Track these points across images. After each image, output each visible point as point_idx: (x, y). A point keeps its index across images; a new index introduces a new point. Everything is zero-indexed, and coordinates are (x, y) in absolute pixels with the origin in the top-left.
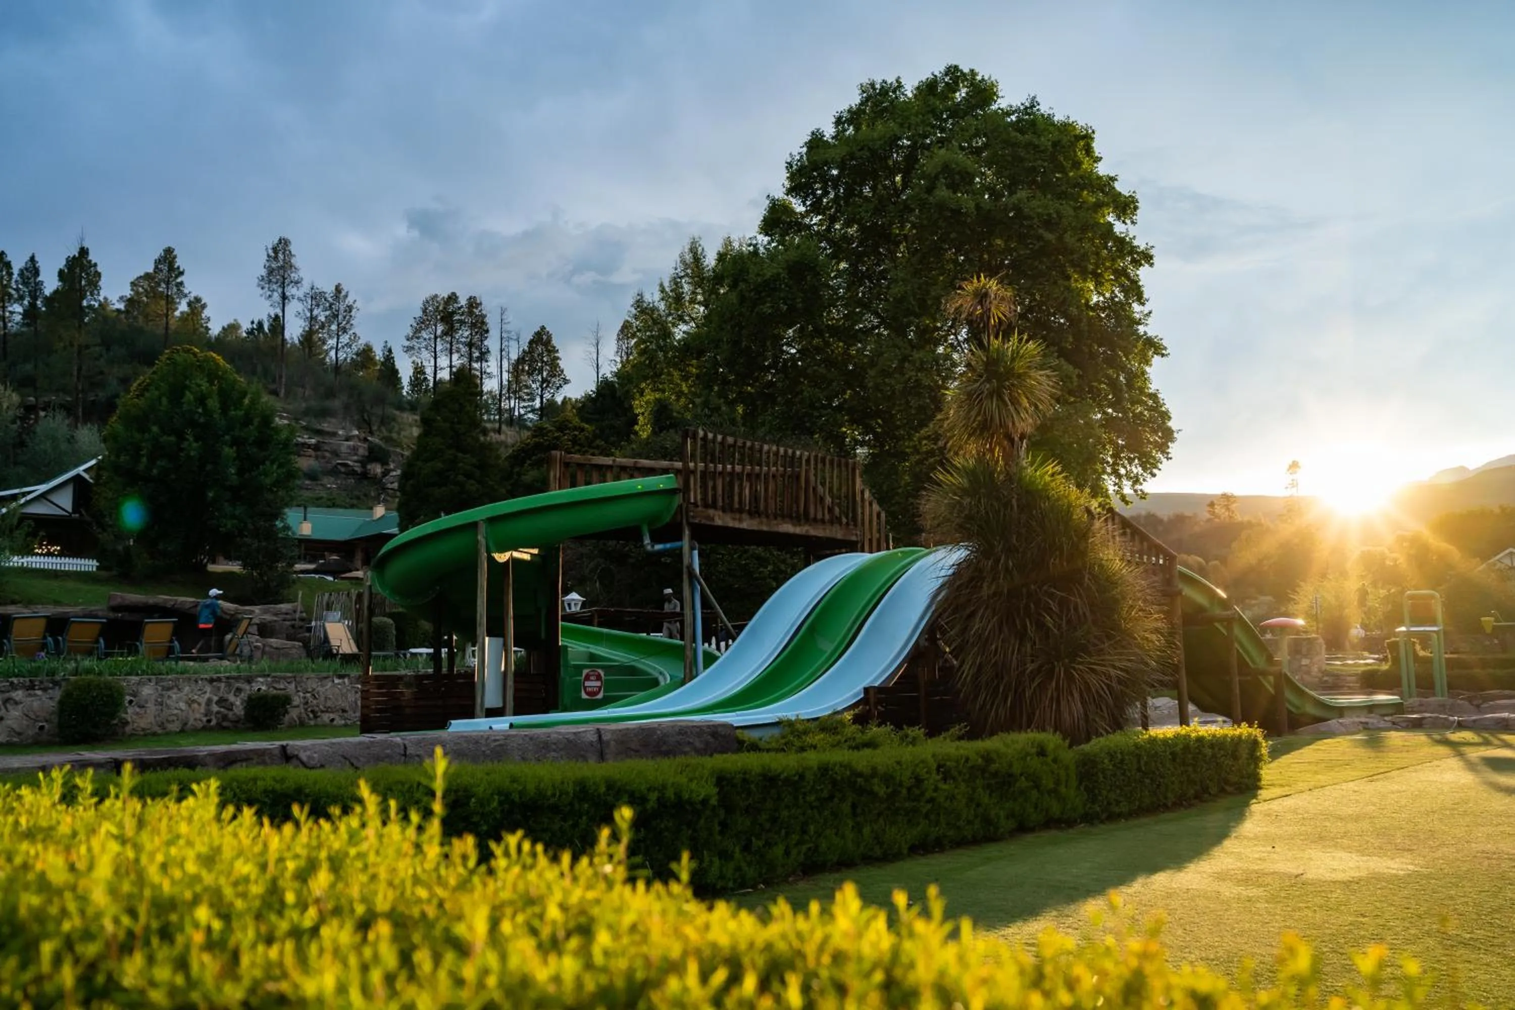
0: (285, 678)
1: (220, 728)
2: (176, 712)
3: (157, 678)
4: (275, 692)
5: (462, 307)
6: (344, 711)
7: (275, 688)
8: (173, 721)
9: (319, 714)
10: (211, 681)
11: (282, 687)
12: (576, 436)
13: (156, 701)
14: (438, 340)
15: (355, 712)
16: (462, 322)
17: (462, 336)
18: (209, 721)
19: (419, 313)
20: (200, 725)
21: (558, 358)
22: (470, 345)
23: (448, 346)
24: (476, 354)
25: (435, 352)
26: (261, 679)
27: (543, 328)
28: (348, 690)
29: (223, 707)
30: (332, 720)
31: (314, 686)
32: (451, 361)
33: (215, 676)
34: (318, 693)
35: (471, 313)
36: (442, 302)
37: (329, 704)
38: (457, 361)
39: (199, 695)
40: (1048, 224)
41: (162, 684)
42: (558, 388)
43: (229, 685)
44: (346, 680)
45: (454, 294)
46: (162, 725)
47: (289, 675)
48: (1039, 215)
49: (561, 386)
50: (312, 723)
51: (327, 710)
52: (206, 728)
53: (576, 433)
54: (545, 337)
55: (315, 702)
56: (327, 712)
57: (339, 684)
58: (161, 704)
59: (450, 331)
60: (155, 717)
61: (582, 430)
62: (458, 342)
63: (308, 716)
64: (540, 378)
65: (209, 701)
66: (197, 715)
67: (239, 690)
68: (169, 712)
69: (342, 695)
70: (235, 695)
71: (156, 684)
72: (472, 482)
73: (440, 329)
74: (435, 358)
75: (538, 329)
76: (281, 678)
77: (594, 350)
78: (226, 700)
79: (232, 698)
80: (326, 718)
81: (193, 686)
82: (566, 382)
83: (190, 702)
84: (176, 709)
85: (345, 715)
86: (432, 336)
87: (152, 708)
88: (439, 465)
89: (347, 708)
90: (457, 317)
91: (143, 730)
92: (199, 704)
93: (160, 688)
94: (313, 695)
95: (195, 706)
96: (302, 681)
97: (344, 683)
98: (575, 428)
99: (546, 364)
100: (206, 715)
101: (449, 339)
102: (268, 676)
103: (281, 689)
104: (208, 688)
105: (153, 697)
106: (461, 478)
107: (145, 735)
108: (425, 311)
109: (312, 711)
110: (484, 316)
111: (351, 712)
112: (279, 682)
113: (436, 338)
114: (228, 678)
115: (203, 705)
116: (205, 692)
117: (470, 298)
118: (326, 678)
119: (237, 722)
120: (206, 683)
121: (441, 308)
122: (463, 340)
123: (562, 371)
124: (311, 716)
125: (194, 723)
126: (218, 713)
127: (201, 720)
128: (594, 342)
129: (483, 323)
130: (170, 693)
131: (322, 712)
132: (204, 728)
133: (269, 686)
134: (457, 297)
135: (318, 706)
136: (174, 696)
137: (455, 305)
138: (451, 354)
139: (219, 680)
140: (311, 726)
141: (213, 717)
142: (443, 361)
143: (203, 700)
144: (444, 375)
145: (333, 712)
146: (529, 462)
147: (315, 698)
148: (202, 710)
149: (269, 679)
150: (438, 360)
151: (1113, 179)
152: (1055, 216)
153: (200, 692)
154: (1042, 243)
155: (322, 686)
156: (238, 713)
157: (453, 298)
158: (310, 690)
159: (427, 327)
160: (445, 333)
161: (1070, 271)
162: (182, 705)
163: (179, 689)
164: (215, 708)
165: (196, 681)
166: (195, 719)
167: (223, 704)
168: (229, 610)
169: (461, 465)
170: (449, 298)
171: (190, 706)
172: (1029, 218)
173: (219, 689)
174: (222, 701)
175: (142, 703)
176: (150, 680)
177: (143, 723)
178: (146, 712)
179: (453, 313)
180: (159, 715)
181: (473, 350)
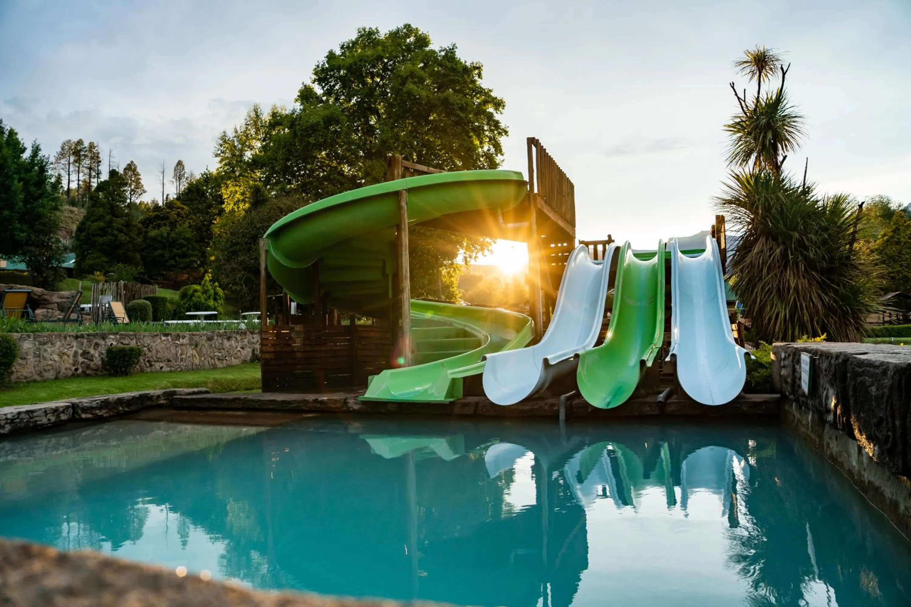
0: (128, 336)
1: (85, 375)
2: (50, 362)
3: (34, 335)
4: (122, 346)
5: (85, 147)
6: (169, 361)
7: (122, 344)
8: (49, 370)
9: (153, 363)
10: (77, 337)
11: (127, 342)
12: (179, 212)
13: (35, 353)
14: (71, 165)
15: (176, 362)
16: (86, 156)
17: (85, 163)
18: (76, 370)
19: (59, 150)
20: (70, 373)
21: (140, 179)
22: (90, 169)
23: (77, 169)
24: (93, 174)
25: (69, 172)
26: (112, 337)
27: (132, 162)
28: (171, 345)
29: (86, 358)
30: (161, 368)
31: (149, 342)
32: (79, 177)
33: (79, 334)
34: (152, 347)
35: (90, 151)
36: (74, 144)
37: (159, 355)
38: (82, 177)
39: (68, 349)
40: (462, 109)
41: (38, 340)
42: (140, 195)
43: (89, 341)
44: (169, 338)
45: (81, 140)
46: (40, 374)
47: (131, 333)
48: (457, 104)
49: (142, 194)
50: (149, 370)
51: (158, 360)
52: (75, 376)
53: (179, 210)
54: (133, 167)
55: (150, 354)
56: (158, 361)
57: (165, 340)
58: (39, 356)
59: (78, 161)
60: (34, 367)
61: (183, 209)
62: (83, 166)
63: (145, 364)
64: (129, 189)
65: (76, 353)
66: (67, 365)
67: (97, 345)
68: (45, 363)
69: (167, 349)
70: (95, 349)
71: (34, 339)
72: (122, 234)
73: (72, 159)
74: (69, 175)
75: (129, 162)
76: (126, 335)
77: (162, 175)
78: (88, 353)
79: (92, 351)
80: (157, 365)
81: (63, 342)
82: (145, 191)
83: (61, 355)
84: (51, 360)
85: (170, 363)
86: (67, 163)
87: (31, 359)
88: (102, 224)
89: (171, 359)
90: (82, 153)
91: (26, 378)
92: (68, 356)
93: (37, 343)
94: (149, 349)
95: (65, 357)
96: (141, 338)
97: (168, 340)
98: (178, 208)
99: (134, 182)
100: (74, 365)
101: (77, 165)
102: (117, 334)
103: (126, 344)
104: (75, 344)
105: (32, 351)
106: (116, 232)
107: (28, 382)
108: (63, 149)
109: (149, 361)
110: (98, 153)
111: (173, 362)
112: (125, 339)
113: (69, 164)
114: (88, 335)
115: (71, 357)
116: (73, 346)
117: (91, 143)
118: (156, 336)
119: (96, 370)
120: (72, 339)
121: (73, 147)
122: (86, 166)
123: (143, 186)
124: (148, 364)
125: (65, 371)
126: (82, 363)
127: (71, 369)
128: (162, 171)
129: (98, 157)
130: (46, 347)
131: (155, 361)
132: (73, 375)
133: (118, 341)
134: (83, 142)
135: (152, 357)
136: (49, 349)
137: (81, 146)
138: (79, 173)
139: (82, 336)
140: (148, 372)
141: (79, 367)
142: (74, 177)
143: (71, 353)
144: (74, 186)
145: (161, 362)
146: (151, 226)
147: (150, 351)
148: (71, 361)
149: (118, 336)
150: (71, 176)
151: (490, 91)
152: (465, 105)
153: (69, 347)
154: (458, 118)
155: (154, 342)
156: (97, 363)
157: (80, 142)
158: (146, 345)
159: (64, 157)
160: (75, 161)
161: (471, 134)
162: (56, 358)
163: (52, 344)
164: (81, 359)
165: (65, 338)
166: (66, 369)
167: (86, 356)
168: (38, 292)
169: (114, 224)
170: (78, 142)
171: (61, 358)
172: (453, 104)
173: (82, 344)
174: (85, 354)
175: (24, 356)
176: (29, 336)
177: (25, 372)
178: (27, 363)
179: (81, 150)
180: (37, 365)
181: (92, 172)
